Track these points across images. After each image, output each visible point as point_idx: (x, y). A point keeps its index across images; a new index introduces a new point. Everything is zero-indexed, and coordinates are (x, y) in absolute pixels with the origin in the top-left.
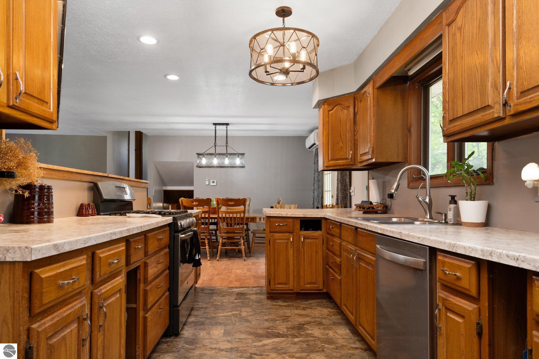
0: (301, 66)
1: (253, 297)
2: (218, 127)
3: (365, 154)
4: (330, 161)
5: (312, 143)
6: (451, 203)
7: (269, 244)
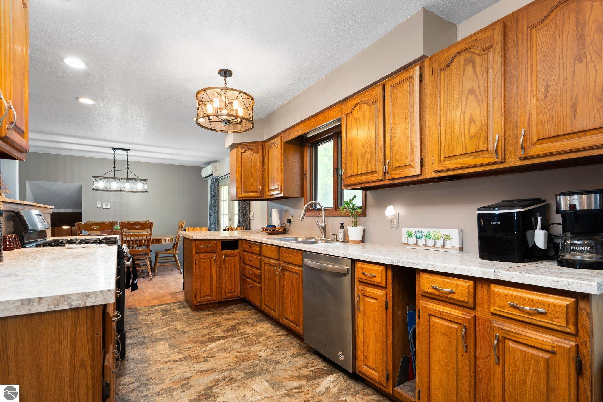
0: (239, 120)
1: (179, 311)
2: (117, 152)
3: (274, 190)
4: (243, 193)
5: (210, 173)
6: (341, 228)
7: (196, 264)
